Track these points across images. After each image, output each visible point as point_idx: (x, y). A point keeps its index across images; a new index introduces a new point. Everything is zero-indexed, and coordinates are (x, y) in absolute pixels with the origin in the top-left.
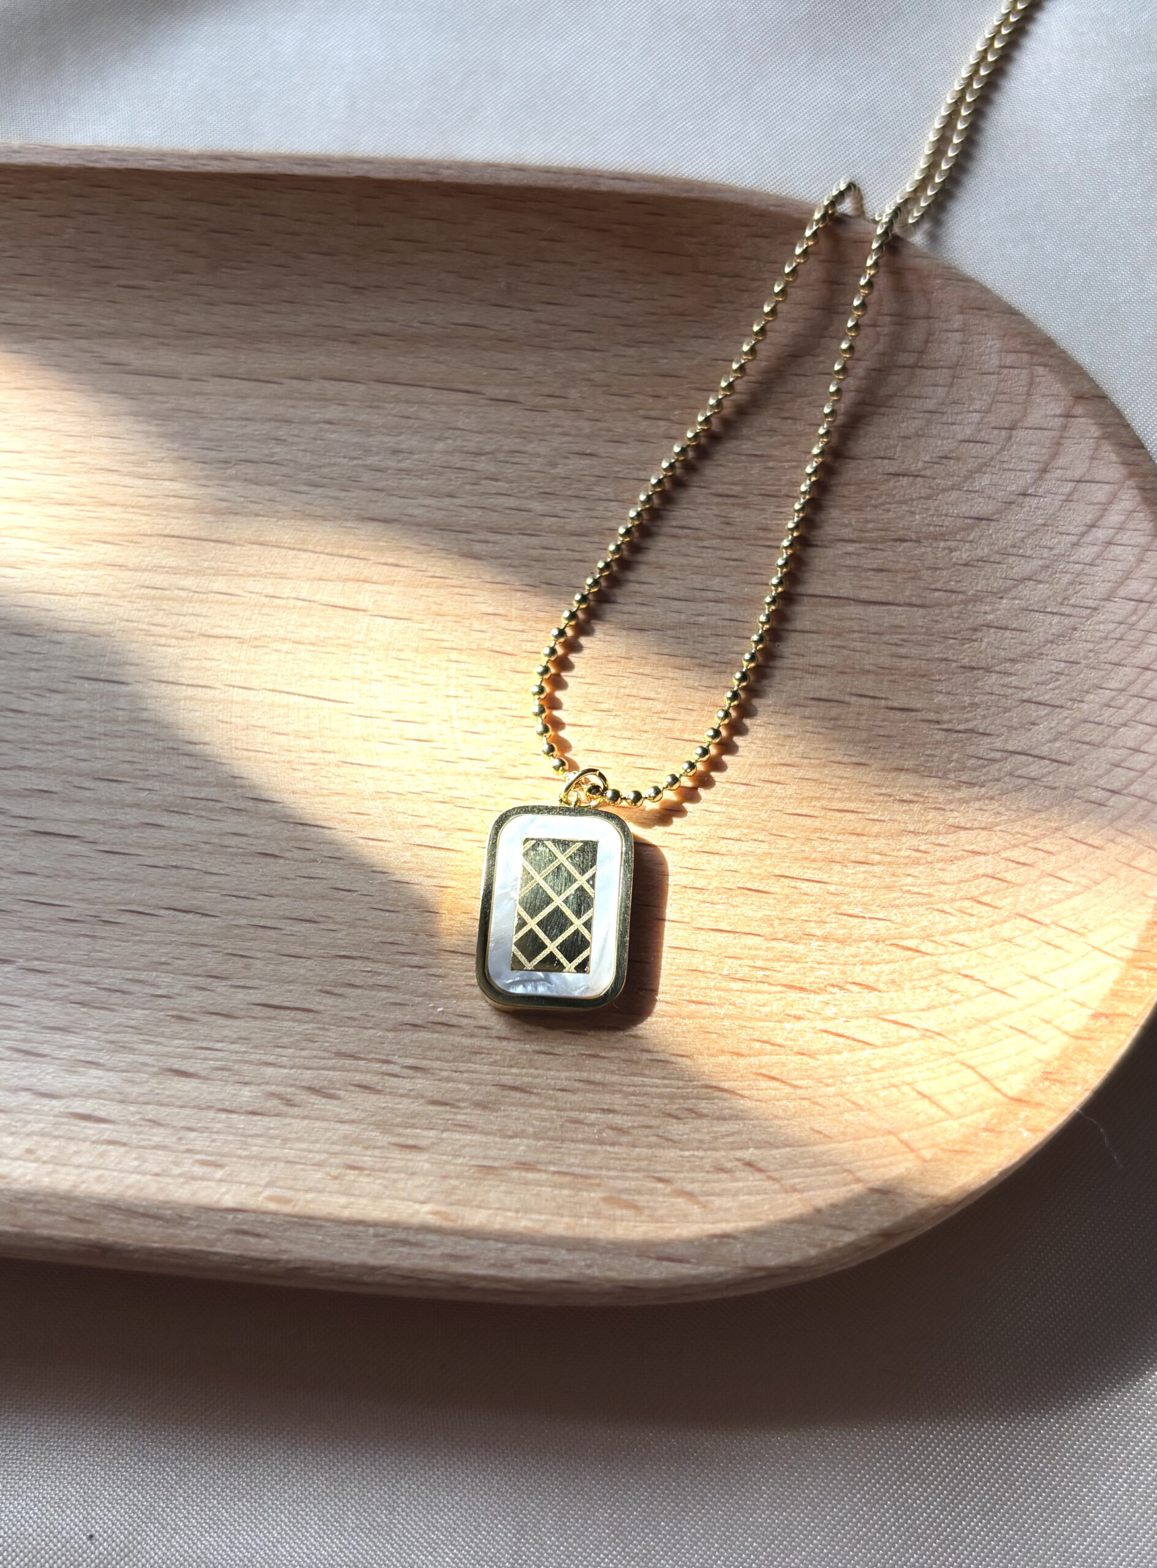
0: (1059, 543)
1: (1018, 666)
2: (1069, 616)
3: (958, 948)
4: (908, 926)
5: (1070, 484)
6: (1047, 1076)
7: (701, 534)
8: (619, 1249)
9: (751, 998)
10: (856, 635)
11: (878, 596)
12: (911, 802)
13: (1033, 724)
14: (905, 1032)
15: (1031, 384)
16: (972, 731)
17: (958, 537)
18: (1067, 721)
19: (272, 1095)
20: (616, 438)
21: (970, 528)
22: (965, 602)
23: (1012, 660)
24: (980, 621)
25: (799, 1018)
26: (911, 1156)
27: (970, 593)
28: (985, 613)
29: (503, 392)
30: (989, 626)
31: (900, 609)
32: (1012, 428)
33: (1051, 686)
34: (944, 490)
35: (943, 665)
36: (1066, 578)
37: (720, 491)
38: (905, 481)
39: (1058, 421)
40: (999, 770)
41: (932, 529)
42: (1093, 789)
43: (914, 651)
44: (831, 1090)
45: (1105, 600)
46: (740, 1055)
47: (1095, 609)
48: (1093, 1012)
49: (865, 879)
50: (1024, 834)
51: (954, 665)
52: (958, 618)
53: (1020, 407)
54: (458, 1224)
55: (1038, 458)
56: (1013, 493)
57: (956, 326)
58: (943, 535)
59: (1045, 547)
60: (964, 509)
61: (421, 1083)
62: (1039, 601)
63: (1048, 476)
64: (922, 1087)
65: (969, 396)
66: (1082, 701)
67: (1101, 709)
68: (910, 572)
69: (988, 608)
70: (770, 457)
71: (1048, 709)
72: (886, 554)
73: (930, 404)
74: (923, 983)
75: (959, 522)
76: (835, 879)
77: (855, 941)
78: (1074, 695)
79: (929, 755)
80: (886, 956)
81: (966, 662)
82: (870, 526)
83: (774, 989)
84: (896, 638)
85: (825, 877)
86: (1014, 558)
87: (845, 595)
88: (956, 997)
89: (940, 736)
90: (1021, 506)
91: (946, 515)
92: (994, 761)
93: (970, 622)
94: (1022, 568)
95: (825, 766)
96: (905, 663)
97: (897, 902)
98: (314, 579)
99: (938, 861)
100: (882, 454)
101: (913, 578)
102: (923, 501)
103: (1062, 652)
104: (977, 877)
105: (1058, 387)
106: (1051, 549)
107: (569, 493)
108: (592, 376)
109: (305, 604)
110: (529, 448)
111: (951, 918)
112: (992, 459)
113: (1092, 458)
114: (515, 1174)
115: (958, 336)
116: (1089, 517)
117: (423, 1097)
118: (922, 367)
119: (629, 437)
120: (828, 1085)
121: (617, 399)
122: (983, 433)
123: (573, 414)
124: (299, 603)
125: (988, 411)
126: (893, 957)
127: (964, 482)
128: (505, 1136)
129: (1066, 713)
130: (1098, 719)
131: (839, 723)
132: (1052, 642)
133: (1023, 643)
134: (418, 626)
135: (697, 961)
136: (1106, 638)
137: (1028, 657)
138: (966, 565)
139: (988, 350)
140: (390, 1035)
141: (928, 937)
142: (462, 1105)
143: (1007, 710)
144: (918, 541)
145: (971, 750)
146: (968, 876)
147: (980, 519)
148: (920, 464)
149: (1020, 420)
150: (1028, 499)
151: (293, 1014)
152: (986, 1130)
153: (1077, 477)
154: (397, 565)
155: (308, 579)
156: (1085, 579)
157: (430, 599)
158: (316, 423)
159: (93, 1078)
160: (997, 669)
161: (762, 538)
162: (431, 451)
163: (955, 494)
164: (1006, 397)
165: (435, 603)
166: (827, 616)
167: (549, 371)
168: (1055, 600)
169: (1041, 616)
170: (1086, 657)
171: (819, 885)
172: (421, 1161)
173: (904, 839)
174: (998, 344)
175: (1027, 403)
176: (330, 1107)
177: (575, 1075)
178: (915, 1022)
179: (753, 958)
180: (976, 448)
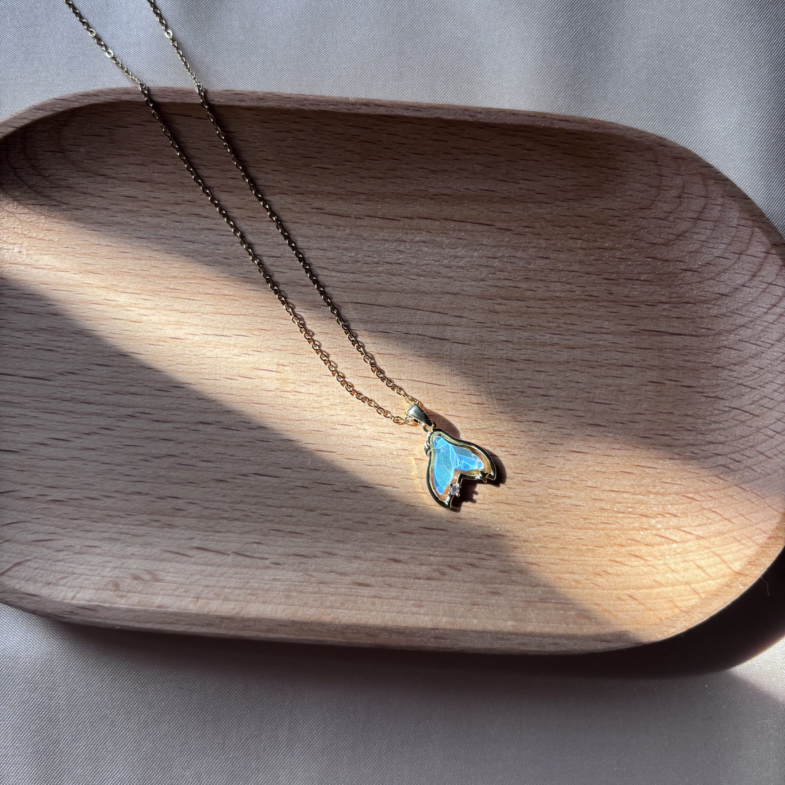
0: (758, 311)
1: (737, 367)
2: (761, 346)
3: (710, 498)
4: (689, 488)
5: (766, 284)
6: (750, 563)
7: (599, 299)
8: (586, 638)
9: (626, 520)
10: (668, 350)
11: (677, 331)
12: (691, 430)
13: (742, 395)
14: (689, 536)
15: (752, 235)
16: (716, 397)
17: (713, 303)
18: (758, 396)
19: (435, 570)
20: (558, 249)
21: (718, 299)
22: (715, 335)
23: (735, 364)
24: (721, 344)
25: (646, 529)
26: (697, 596)
27: (717, 330)
28: (723, 340)
29: (504, 225)
30: (725, 347)
31: (687, 337)
32: (740, 254)
33: (751, 378)
34: (707, 279)
35: (705, 365)
36: (760, 328)
37: (607, 277)
38: (689, 273)
39: (763, 255)
40: (728, 416)
41: (701, 298)
42: (768, 430)
43: (693, 358)
44: (661, 562)
45: (777, 341)
46: (622, 546)
47: (773, 345)
48: (768, 536)
49: (672, 466)
50: (738, 447)
51: (710, 365)
52: (712, 342)
53: (745, 245)
54: (522, 630)
55: (752, 270)
56: (738, 284)
57: (719, 203)
58: (706, 301)
59: (752, 312)
60: (716, 289)
61: (494, 562)
62: (748, 338)
63: (755, 279)
64: (698, 563)
65: (722, 236)
66: (764, 387)
67: (772, 392)
68: (691, 319)
69: (724, 338)
70: (629, 259)
71: (749, 389)
72: (681, 310)
73: (703, 238)
74: (696, 514)
75: (713, 296)
76: (660, 467)
77: (668, 494)
78: (761, 384)
79: (698, 408)
80: (680, 501)
81: (714, 364)
82: (674, 295)
83: (635, 516)
84: (685, 352)
85: (656, 466)
86: (737, 315)
87: (663, 330)
88: (710, 521)
89: (703, 399)
90: (742, 291)
91: (708, 292)
92: (725, 411)
93: (717, 345)
94: (740, 320)
95: (655, 414)
96: (689, 364)
97: (685, 476)
98: (424, 324)
99: (702, 458)
100: (680, 259)
101: (692, 322)
102: (697, 284)
103: (756, 362)
104: (718, 465)
105: (764, 239)
106: (754, 313)
107: (538, 278)
108: (546, 216)
109: (421, 337)
110: (518, 255)
111: (707, 485)
112: (730, 267)
113: (777, 275)
114: (539, 605)
115: (719, 208)
116: (773, 301)
117: (496, 569)
118: (701, 219)
119: (564, 248)
120: (659, 560)
121: (557, 228)
122: (726, 254)
123: (538, 236)
124: (419, 337)
125: (730, 244)
126: (683, 501)
127: (716, 276)
128: (531, 586)
129: (757, 392)
130: (772, 397)
131: (661, 393)
132: (752, 357)
133: (739, 357)
134: (473, 347)
135: (603, 505)
136: (777, 359)
137: (742, 363)
138: (715, 316)
139: (733, 216)
140: (479, 541)
141: (697, 493)
142: (512, 572)
143: (732, 388)
144: (695, 304)
145: (716, 406)
146: (714, 465)
147: (723, 295)
148: (697, 266)
149: (745, 251)
150: (745, 288)
151: (437, 532)
152: (726, 586)
153: (769, 282)
154: (461, 317)
155: (421, 324)
156: (769, 330)
157: (478, 334)
158: (417, 242)
159: (356, 565)
160: (728, 368)
161: (626, 302)
162: (472, 257)
163: (712, 281)
164: (739, 239)
165: (480, 336)
166: (655, 341)
167: (525, 214)
168: (755, 338)
169: (748, 345)
170: (767, 367)
171: (653, 470)
172: (501, 600)
173: (688, 448)
174: (738, 214)
175: (749, 243)
176: (460, 575)
177: (557, 557)
178: (694, 532)
179: (627, 503)
180: (723, 261)
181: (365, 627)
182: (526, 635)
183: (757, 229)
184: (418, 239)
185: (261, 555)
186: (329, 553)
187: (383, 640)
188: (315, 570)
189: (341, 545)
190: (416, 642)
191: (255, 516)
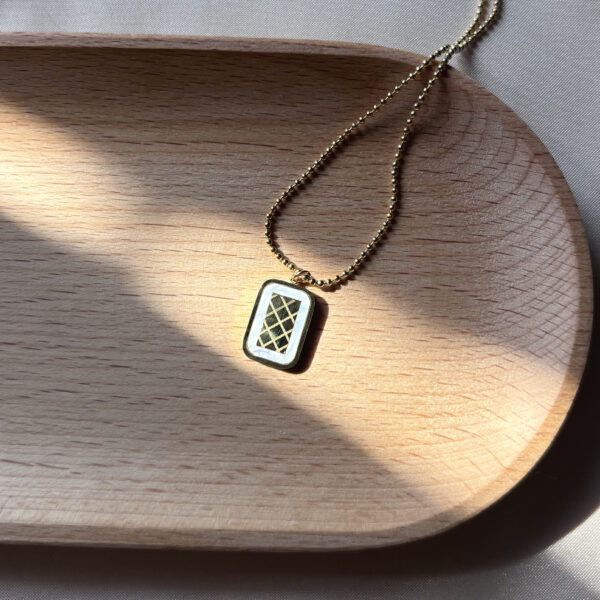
0: (526, 217)
1: (508, 271)
2: (530, 250)
3: (485, 397)
4: (466, 388)
5: (532, 192)
6: (519, 459)
7: (375, 211)
8: (364, 535)
9: (405, 421)
10: (441, 257)
11: (450, 239)
12: (466, 332)
13: (515, 298)
14: (465, 434)
15: (516, 145)
16: (489, 300)
17: (483, 211)
18: (528, 298)
19: (224, 475)
21: (488, 207)
22: (486, 241)
23: (506, 268)
24: (493, 249)
25: (425, 429)
26: (469, 492)
27: (489, 237)
28: (495, 246)
29: (284, 146)
30: (496, 252)
31: (460, 244)
32: (507, 164)
33: (521, 281)
34: (477, 189)
35: (477, 270)
36: (529, 233)
37: (382, 190)
38: (460, 184)
39: (527, 164)
40: (501, 318)
41: (472, 206)
42: (538, 330)
43: (467, 263)
44: (438, 460)
45: (545, 245)
46: (403, 445)
47: (541, 249)
48: (537, 432)
49: (448, 368)
50: (511, 348)
51: (482, 270)
52: (483, 248)
53: (511, 155)
54: (303, 530)
55: (518, 178)
56: (507, 192)
57: (483, 117)
58: (476, 209)
59: (520, 218)
60: (486, 198)
61: (280, 465)
62: (517, 242)
63: (522, 187)
64: (473, 460)
65: (489, 147)
66: (534, 290)
67: (542, 294)
68: (463, 227)
69: (496, 244)
71: (521, 292)
72: (453, 218)
73: (471, 150)
74: (472, 413)
75: (484, 204)
76: (437, 368)
77: (445, 394)
78: (531, 287)
79: (472, 311)
80: (457, 401)
81: (487, 268)
82: (446, 205)
83: (414, 416)
84: (458, 258)
85: (432, 367)
86: (507, 222)
87: (437, 239)
88: (485, 419)
89: (477, 302)
90: (510, 198)
91: (478, 200)
92: (498, 314)
93: (489, 250)
94: (510, 227)
95: (431, 318)
96: (462, 270)
97: (461, 377)
98: (213, 242)
99: (477, 359)
100: (450, 171)
101: (464, 230)
102: (468, 193)
103: (526, 266)
104: (492, 366)
105: (527, 149)
106: (523, 219)
107: (317, 194)
108: (323, 136)
109: (210, 254)
111: (482, 384)
112: (498, 176)
114: (322, 504)
115: (484, 121)
116: (539, 207)
117: (283, 471)
118: (468, 133)
119: (341, 165)
120: (437, 458)
122: (494, 164)
124: (208, 254)
125: (497, 155)
126: (460, 401)
127: (486, 185)
128: (315, 487)
129: (528, 294)
130: (541, 299)
131: (436, 298)
132: (523, 261)
133: (510, 261)
134: (259, 262)
135: (384, 407)
136: (545, 263)
137: (513, 267)
138: (486, 223)
139: (497, 129)
140: (267, 445)
141: (473, 392)
142: (298, 474)
143: (504, 291)
144: (466, 212)
145: (489, 309)
146: (489, 365)
147: (493, 203)
148: (467, 176)
149: (511, 161)
150: (513, 196)
151: (227, 438)
152: (497, 481)
153: (534, 189)
154: (247, 233)
155: (210, 242)
156: (537, 235)
159: (150, 472)
160: (500, 272)
162: (256, 177)
163: (482, 190)
164: (505, 150)
165: (265, 250)
166: (429, 249)
167: (304, 135)
168: (524, 242)
169: (518, 249)
170: (536, 270)
171: (430, 371)
172: (285, 501)
173: (464, 349)
174: (502, 127)
175: (514, 154)
176: (248, 478)
177: (340, 458)
178: (469, 430)
179: (405, 404)
180: (491, 171)
181: (155, 530)
182: (307, 533)
183: (520, 140)
184: (204, 161)
185: (62, 466)
186: (125, 462)
187: (173, 542)
188: (112, 479)
189: (136, 454)
190: (204, 543)
191: (57, 429)
